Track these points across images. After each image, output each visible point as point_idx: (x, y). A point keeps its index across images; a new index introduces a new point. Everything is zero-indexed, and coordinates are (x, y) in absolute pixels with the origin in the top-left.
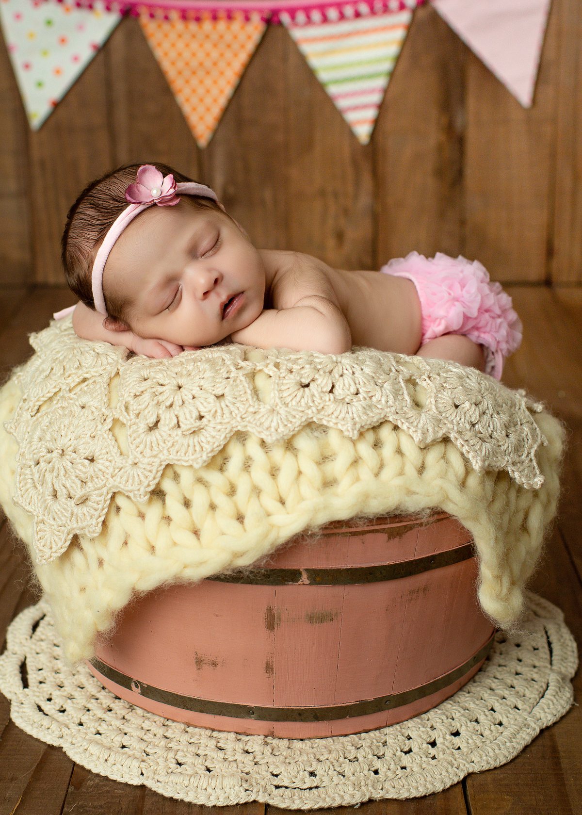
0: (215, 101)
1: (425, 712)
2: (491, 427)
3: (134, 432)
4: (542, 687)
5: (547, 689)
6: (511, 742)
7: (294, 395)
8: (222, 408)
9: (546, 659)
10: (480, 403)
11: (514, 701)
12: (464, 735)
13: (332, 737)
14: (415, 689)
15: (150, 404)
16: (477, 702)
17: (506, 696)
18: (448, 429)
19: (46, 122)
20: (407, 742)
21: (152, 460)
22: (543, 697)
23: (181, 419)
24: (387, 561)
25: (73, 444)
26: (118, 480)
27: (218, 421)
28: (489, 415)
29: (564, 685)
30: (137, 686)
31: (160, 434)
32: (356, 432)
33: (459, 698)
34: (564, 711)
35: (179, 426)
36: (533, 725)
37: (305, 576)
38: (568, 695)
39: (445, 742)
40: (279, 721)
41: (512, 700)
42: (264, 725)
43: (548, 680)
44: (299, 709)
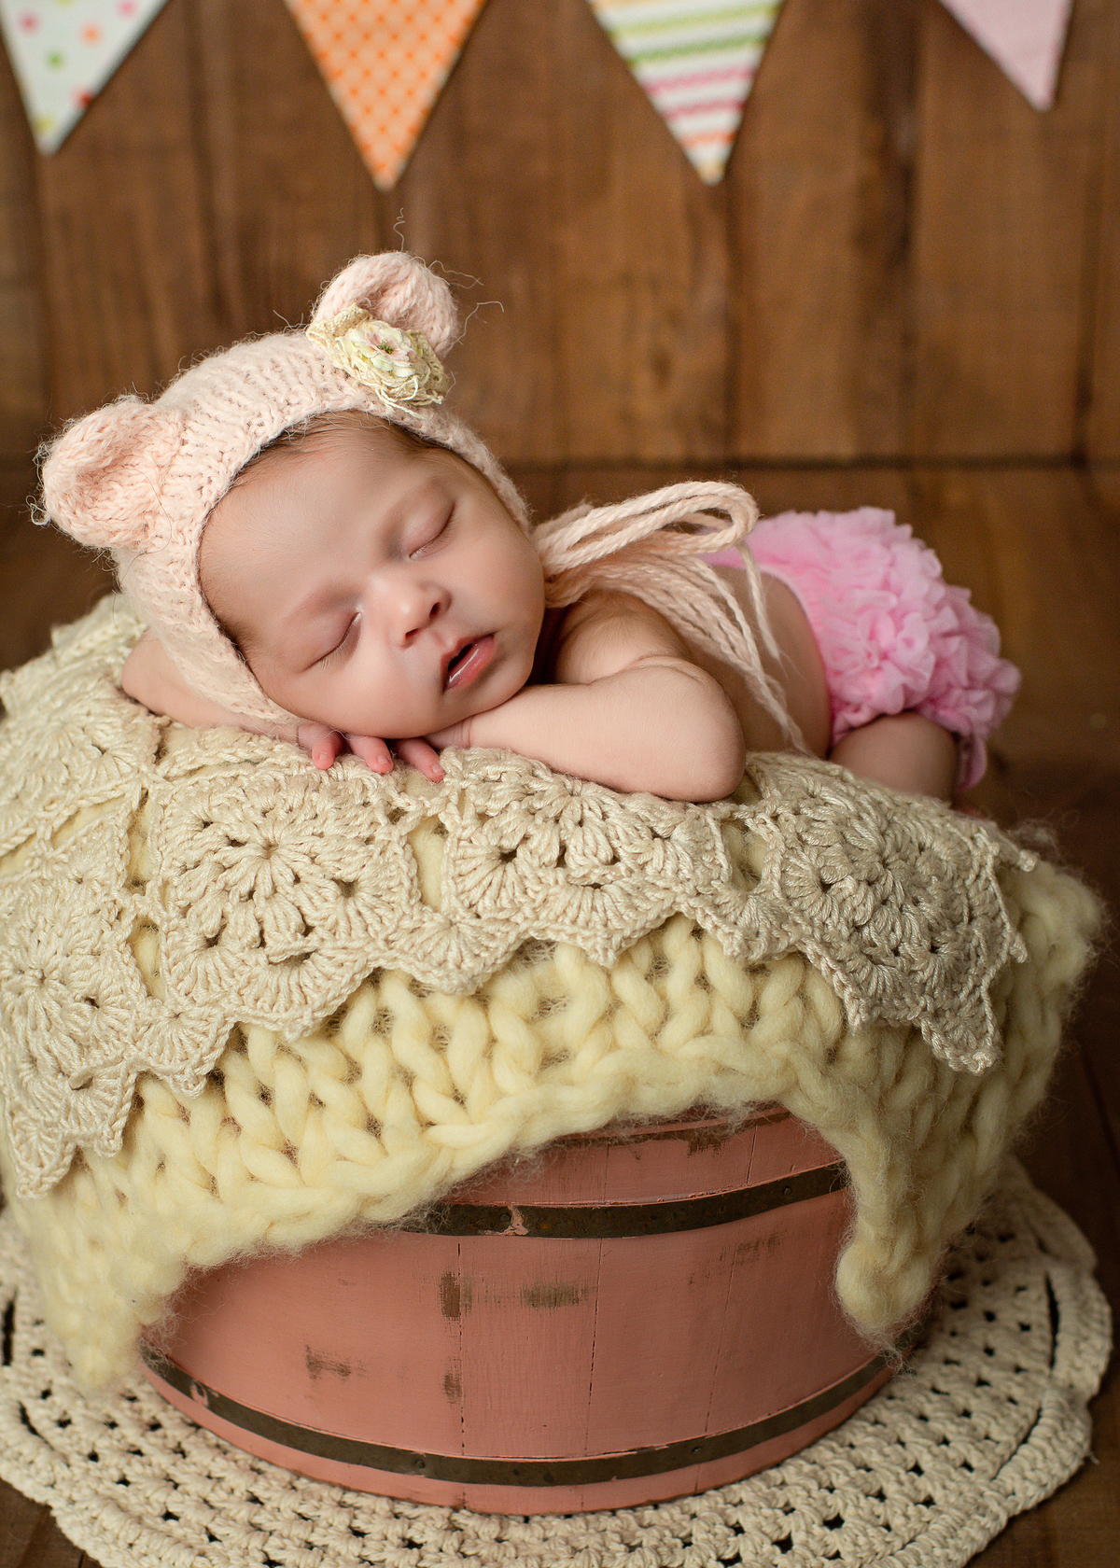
0: (410, 93)
1: (777, 1465)
2: (898, 932)
3: (175, 946)
4: (1025, 1416)
5: (1036, 1423)
6: (943, 1546)
7: (485, 883)
8: (348, 918)
9: (1043, 1352)
10: (878, 879)
11: (963, 1450)
12: (851, 1525)
13: (586, 1513)
14: (755, 1425)
15: (210, 890)
16: (887, 1450)
17: (950, 1437)
18: (802, 935)
19: (71, 137)
20: (732, 1539)
21: (207, 1010)
22: (1025, 1441)
23: (267, 927)
24: (689, 1192)
25: (60, 966)
26: (145, 1049)
27: (340, 944)
28: (895, 907)
29: (1072, 1415)
30: (201, 1393)
31: (223, 960)
32: (611, 954)
33: (854, 1434)
34: (1064, 1476)
35: (263, 944)
36: (994, 1507)
37: (517, 1220)
38: (1080, 1437)
39: (811, 1541)
40: (475, 1483)
41: (960, 1448)
42: (447, 1489)
43: (1040, 1403)
44: (515, 1463)
